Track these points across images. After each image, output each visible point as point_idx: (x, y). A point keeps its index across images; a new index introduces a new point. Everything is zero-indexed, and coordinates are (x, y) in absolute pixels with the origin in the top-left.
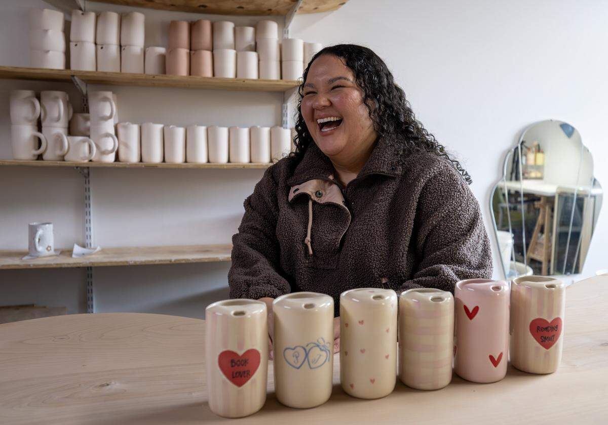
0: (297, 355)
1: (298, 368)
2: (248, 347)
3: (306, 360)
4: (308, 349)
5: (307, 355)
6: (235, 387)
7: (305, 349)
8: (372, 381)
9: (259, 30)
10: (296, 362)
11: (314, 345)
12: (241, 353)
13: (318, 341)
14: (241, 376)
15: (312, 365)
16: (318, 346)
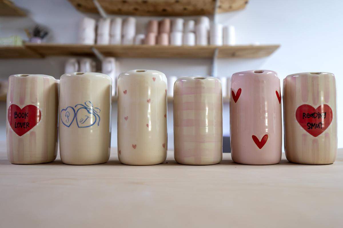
0: (68, 115)
1: (69, 127)
2: (28, 103)
3: (75, 118)
4: (76, 109)
5: (75, 115)
6: (17, 135)
7: (74, 110)
8: (134, 147)
9: (197, 23)
10: (67, 121)
11: (83, 107)
12: (22, 107)
13: (85, 103)
14: (21, 127)
15: (80, 125)
16: (86, 108)
